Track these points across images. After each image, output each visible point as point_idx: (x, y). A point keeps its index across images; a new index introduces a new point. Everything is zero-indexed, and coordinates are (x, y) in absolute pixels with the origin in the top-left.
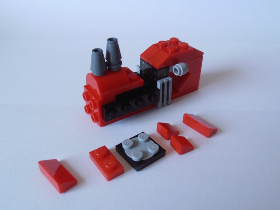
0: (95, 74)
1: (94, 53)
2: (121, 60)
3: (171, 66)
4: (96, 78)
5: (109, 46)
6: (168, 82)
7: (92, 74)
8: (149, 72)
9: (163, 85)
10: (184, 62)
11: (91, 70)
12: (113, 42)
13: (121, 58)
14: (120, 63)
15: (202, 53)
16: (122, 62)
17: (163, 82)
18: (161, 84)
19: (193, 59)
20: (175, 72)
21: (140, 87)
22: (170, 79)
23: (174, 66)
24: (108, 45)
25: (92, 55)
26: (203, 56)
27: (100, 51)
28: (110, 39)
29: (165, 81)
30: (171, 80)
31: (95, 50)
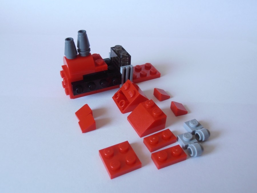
0: (68, 58)
1: (67, 41)
2: (90, 47)
4: (68, 60)
5: (80, 36)
6: (130, 69)
7: (66, 58)
9: (125, 71)
11: (65, 54)
12: (83, 34)
14: (89, 50)
17: (125, 68)
18: (123, 69)
21: (105, 71)
22: (132, 67)
24: (78, 36)
25: (65, 43)
27: (72, 39)
28: (80, 32)
29: (127, 68)
31: (68, 39)
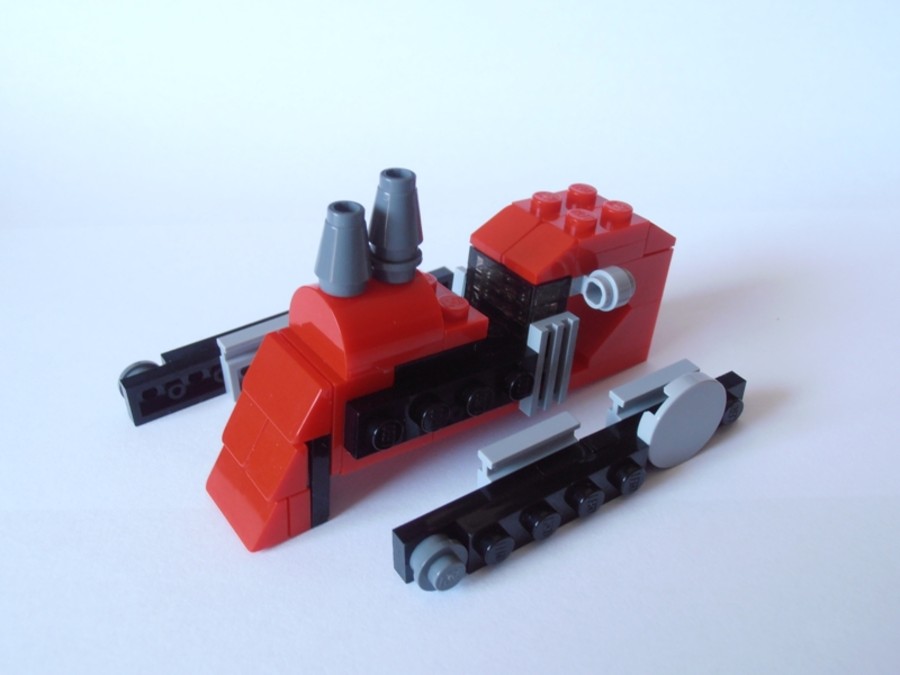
0: (333, 288)
1: (335, 215)
2: (420, 247)
3: (576, 276)
4: (334, 302)
5: (387, 194)
6: (566, 330)
7: (319, 291)
8: (498, 291)
9: (548, 339)
10: (620, 265)
11: (320, 270)
12: (402, 183)
13: (420, 240)
14: (417, 257)
15: (671, 240)
16: (424, 256)
17: (550, 327)
18: (543, 334)
19: (645, 256)
20: (589, 297)
22: (572, 320)
23: (585, 277)
25: (326, 221)
26: (672, 250)
27: (358, 209)
28: (391, 173)
29: (556, 327)
30: (575, 322)
31: (340, 207)
